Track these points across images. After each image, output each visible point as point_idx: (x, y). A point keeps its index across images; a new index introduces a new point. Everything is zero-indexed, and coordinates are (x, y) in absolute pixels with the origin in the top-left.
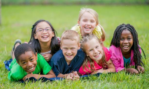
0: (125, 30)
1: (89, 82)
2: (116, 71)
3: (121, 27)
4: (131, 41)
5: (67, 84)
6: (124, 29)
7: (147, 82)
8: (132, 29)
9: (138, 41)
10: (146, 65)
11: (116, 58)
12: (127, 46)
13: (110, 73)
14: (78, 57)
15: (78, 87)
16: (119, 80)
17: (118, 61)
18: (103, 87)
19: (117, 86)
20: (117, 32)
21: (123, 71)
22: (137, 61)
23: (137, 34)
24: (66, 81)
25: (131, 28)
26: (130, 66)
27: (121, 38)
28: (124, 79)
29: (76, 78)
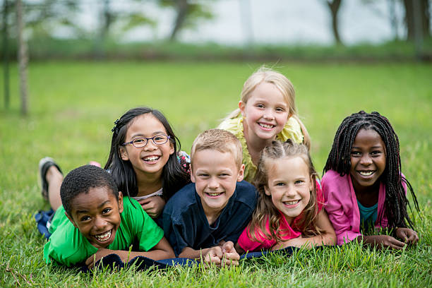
0: (366, 129)
1: (264, 272)
2: (338, 243)
3: (354, 121)
4: (381, 159)
5: (204, 276)
6: (362, 126)
7: (421, 273)
8: (385, 128)
9: (400, 161)
10: (418, 227)
11: (339, 206)
12: (369, 171)
13: (322, 247)
14: (237, 204)
15: (235, 284)
16: (346, 266)
17: (345, 213)
18: (302, 285)
19: (341, 283)
20: (344, 132)
21: (357, 241)
22: (394, 213)
23: (397, 140)
24: (203, 267)
25: (381, 123)
26: (375, 228)
27: (355, 150)
28: (360, 264)
29: (228, 259)
